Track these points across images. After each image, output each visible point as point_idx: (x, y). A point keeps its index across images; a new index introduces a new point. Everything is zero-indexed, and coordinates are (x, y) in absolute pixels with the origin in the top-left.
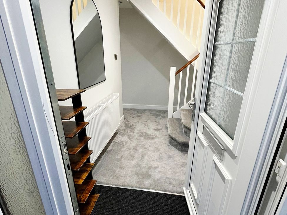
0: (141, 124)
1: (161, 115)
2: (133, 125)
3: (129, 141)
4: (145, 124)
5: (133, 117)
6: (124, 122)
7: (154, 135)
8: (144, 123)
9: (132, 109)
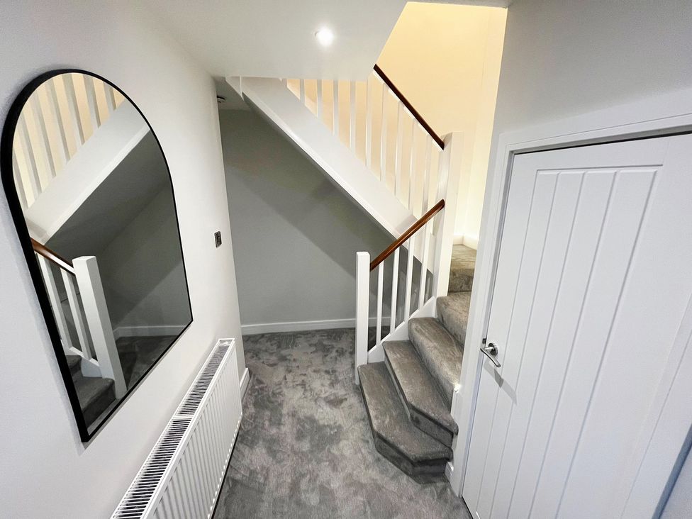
0: (293, 387)
1: (333, 347)
2: (274, 394)
3: (272, 468)
4: (303, 384)
5: (272, 365)
6: (249, 387)
7: (332, 423)
8: (299, 380)
9: (263, 336)
